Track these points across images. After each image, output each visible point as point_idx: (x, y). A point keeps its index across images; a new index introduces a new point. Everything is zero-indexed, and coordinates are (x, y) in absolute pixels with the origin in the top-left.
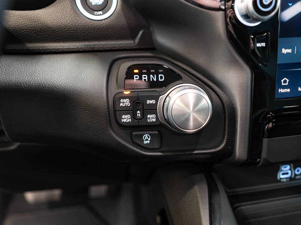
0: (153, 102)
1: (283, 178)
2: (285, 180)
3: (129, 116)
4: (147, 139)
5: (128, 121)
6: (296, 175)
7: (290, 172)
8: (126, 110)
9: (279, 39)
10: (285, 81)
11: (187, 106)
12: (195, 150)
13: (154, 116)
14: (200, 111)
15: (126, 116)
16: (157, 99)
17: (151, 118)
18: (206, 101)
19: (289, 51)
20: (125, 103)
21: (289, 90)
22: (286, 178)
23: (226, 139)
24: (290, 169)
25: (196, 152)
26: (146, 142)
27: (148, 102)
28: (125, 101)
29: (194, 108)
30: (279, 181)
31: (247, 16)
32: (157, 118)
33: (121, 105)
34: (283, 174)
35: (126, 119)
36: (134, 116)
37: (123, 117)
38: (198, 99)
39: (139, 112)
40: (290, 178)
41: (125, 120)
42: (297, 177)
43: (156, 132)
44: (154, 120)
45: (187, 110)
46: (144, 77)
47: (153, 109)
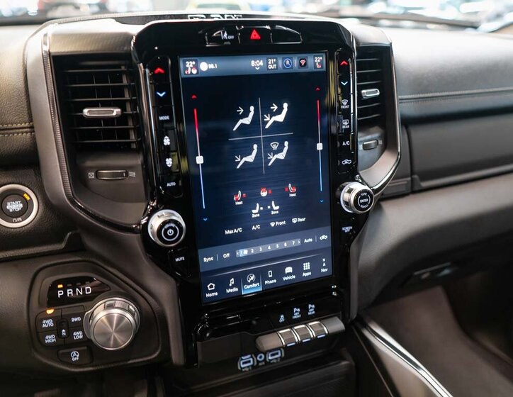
0: (78, 319)
1: (244, 368)
2: (247, 369)
3: (53, 336)
4: (75, 356)
5: (53, 341)
6: (258, 362)
7: (251, 359)
8: (49, 331)
9: (199, 250)
10: (211, 286)
11: (111, 322)
12: (129, 360)
13: (80, 333)
15: (50, 337)
16: (82, 315)
17: (78, 335)
19: (212, 259)
20: (48, 323)
21: (216, 294)
22: (248, 367)
24: (252, 357)
25: (130, 362)
26: (74, 359)
27: (73, 320)
28: (47, 321)
30: (241, 371)
32: (84, 334)
33: (44, 326)
34: (244, 363)
35: (50, 339)
36: (58, 335)
37: (47, 337)
39: (64, 331)
40: (252, 366)
41: (49, 341)
42: (260, 364)
43: (85, 348)
44: (81, 337)
46: (70, 292)
47: (79, 326)
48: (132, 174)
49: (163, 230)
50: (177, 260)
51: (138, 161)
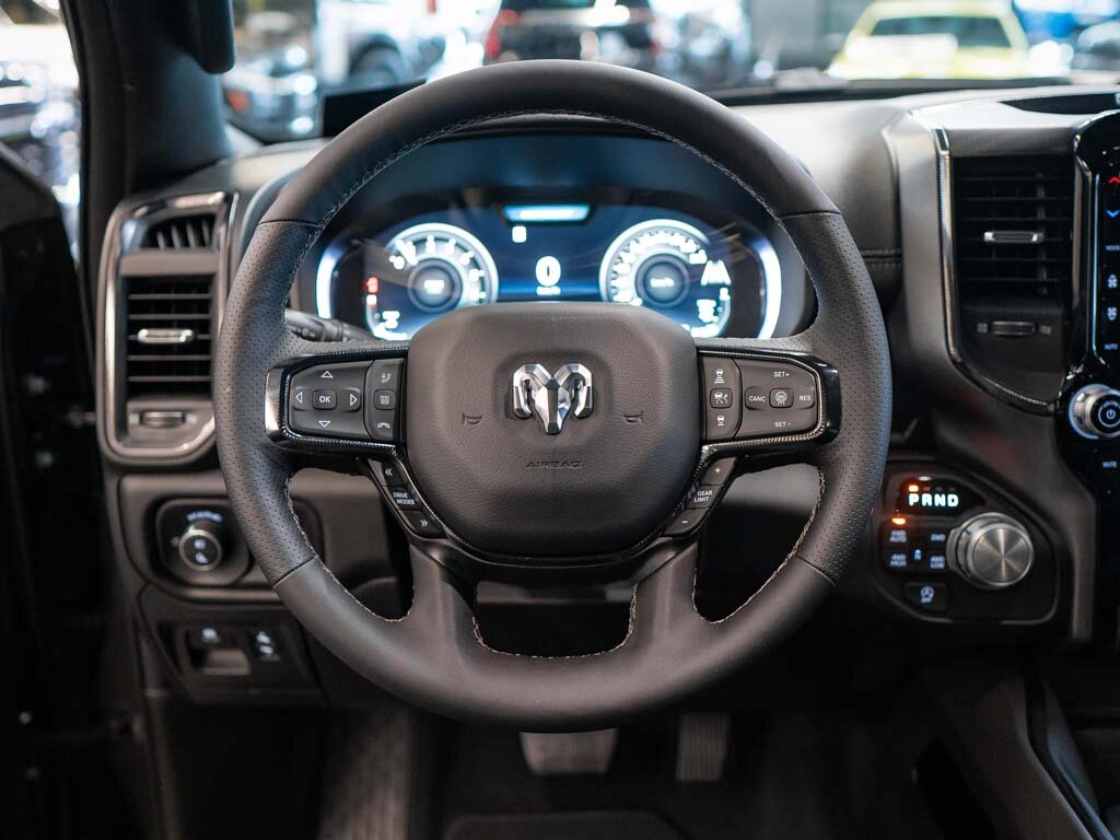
0: (941, 537)
3: (903, 557)
4: (927, 595)
5: (901, 564)
8: (898, 548)
11: (996, 545)
13: (941, 559)
14: (1015, 556)
15: (898, 557)
16: (947, 532)
17: (937, 562)
18: (1025, 540)
20: (899, 537)
23: (1056, 604)
25: (1006, 622)
26: (924, 600)
27: (934, 537)
28: (897, 534)
29: (1006, 550)
31: (1080, 420)
32: (946, 563)
33: (892, 539)
35: (898, 560)
36: (910, 557)
37: (894, 557)
38: (1012, 538)
39: (918, 551)
41: (896, 563)
43: (945, 584)
44: (941, 566)
45: (996, 553)
46: (927, 499)
47: (940, 549)
48: (1046, 330)
49: (1101, 409)
50: (1106, 465)
51: (1057, 311)
